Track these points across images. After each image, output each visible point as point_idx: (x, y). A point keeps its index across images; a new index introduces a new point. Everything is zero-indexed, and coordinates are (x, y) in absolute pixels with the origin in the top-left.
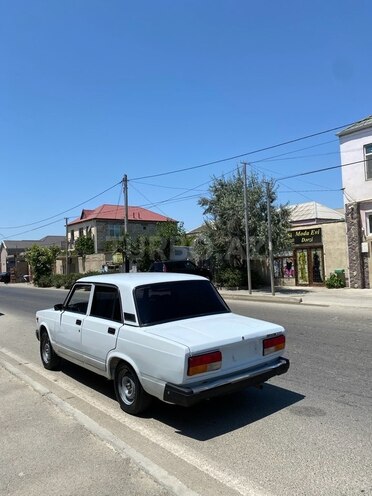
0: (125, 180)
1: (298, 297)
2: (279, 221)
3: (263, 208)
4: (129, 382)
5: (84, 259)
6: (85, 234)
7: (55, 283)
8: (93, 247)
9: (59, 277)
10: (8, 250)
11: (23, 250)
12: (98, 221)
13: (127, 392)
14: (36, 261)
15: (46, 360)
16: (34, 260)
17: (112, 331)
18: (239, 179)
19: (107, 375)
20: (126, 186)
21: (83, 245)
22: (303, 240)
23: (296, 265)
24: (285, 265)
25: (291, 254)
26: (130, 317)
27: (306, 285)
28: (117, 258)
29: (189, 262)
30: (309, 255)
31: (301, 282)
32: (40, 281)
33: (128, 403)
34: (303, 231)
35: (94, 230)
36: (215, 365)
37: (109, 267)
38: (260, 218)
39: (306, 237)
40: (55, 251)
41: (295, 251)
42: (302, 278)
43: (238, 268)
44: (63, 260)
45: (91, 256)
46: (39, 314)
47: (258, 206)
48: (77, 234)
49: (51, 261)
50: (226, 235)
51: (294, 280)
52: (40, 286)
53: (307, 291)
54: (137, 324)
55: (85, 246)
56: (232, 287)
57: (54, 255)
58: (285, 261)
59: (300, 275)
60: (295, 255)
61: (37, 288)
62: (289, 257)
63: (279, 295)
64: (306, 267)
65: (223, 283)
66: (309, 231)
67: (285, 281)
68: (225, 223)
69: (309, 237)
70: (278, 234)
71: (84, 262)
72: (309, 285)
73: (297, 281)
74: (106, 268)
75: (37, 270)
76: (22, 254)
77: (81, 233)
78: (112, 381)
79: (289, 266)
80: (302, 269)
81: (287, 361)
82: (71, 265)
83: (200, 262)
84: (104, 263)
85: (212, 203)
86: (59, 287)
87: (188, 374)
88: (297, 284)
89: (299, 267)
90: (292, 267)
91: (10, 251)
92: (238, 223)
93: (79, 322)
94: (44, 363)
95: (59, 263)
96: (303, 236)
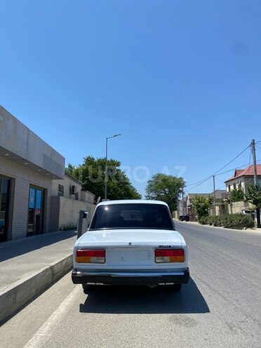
0: (253, 144)
5: (232, 205)
6: (237, 187)
12: (245, 177)
14: (198, 206)
20: (254, 148)
21: (235, 195)
32: (201, 220)
35: (243, 184)
37: (246, 212)
44: (219, 206)
45: (235, 203)
48: (232, 187)
61: (200, 225)
71: (231, 207)
77: (235, 186)
86: (211, 225)
87: (76, 261)
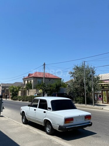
0: (44, 65)
1: (102, 107)
2: (96, 81)
3: (91, 76)
4: (49, 126)
5: (29, 91)
7: (19, 99)
8: (32, 87)
9: (20, 97)
10: (2, 87)
11: (8, 87)
12: (34, 77)
13: (48, 129)
14: (13, 91)
15: (23, 121)
16: (12, 91)
17: (45, 112)
18: (83, 66)
19: (43, 125)
20: (45, 66)
21: (28, 86)
22: (105, 87)
23: (102, 96)
24: (99, 96)
25: (101, 92)
26: (50, 109)
27: (106, 103)
28: (40, 91)
29: (65, 93)
30: (107, 93)
31: (104, 102)
32: (14, 98)
33: (48, 132)
34: (105, 84)
35: (32, 81)
36: (72, 121)
37: (37, 94)
38: (90, 80)
39: (106, 86)
40: (19, 88)
41: (102, 91)
42: (105, 101)
43: (82, 96)
44: (21, 91)
45: (31, 90)
46: (22, 108)
47: (89, 75)
48: (26, 82)
49: (17, 92)
50: (78, 85)
51: (102, 101)
52: (13, 100)
53: (106, 106)
54: (52, 110)
55: (29, 87)
56: (80, 103)
57: (19, 89)
58: (99, 95)
59: (104, 100)
60: (102, 93)
61: (12, 101)
62: (100, 93)
63: (96, 107)
64: (106, 97)
65: (77, 101)
66: (107, 84)
67: (99, 102)
68: (78, 81)
69: (107, 86)
70: (96, 85)
72: (107, 103)
73: (103, 102)
74: (36, 95)
75: (13, 94)
76: (7, 88)
77: (28, 82)
78: (44, 126)
79: (100, 96)
80: (105, 98)
81: (92, 123)
82: (24, 93)
83: (69, 94)
84: (35, 92)
85: (74, 73)
86: (20, 100)
87: (65, 123)
88: (103, 103)
89: (104, 97)
90: (101, 97)
91: (3, 87)
92: (82, 81)
93: (35, 110)
94: (23, 122)
95: (20, 92)
96: (105, 86)
